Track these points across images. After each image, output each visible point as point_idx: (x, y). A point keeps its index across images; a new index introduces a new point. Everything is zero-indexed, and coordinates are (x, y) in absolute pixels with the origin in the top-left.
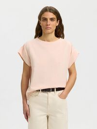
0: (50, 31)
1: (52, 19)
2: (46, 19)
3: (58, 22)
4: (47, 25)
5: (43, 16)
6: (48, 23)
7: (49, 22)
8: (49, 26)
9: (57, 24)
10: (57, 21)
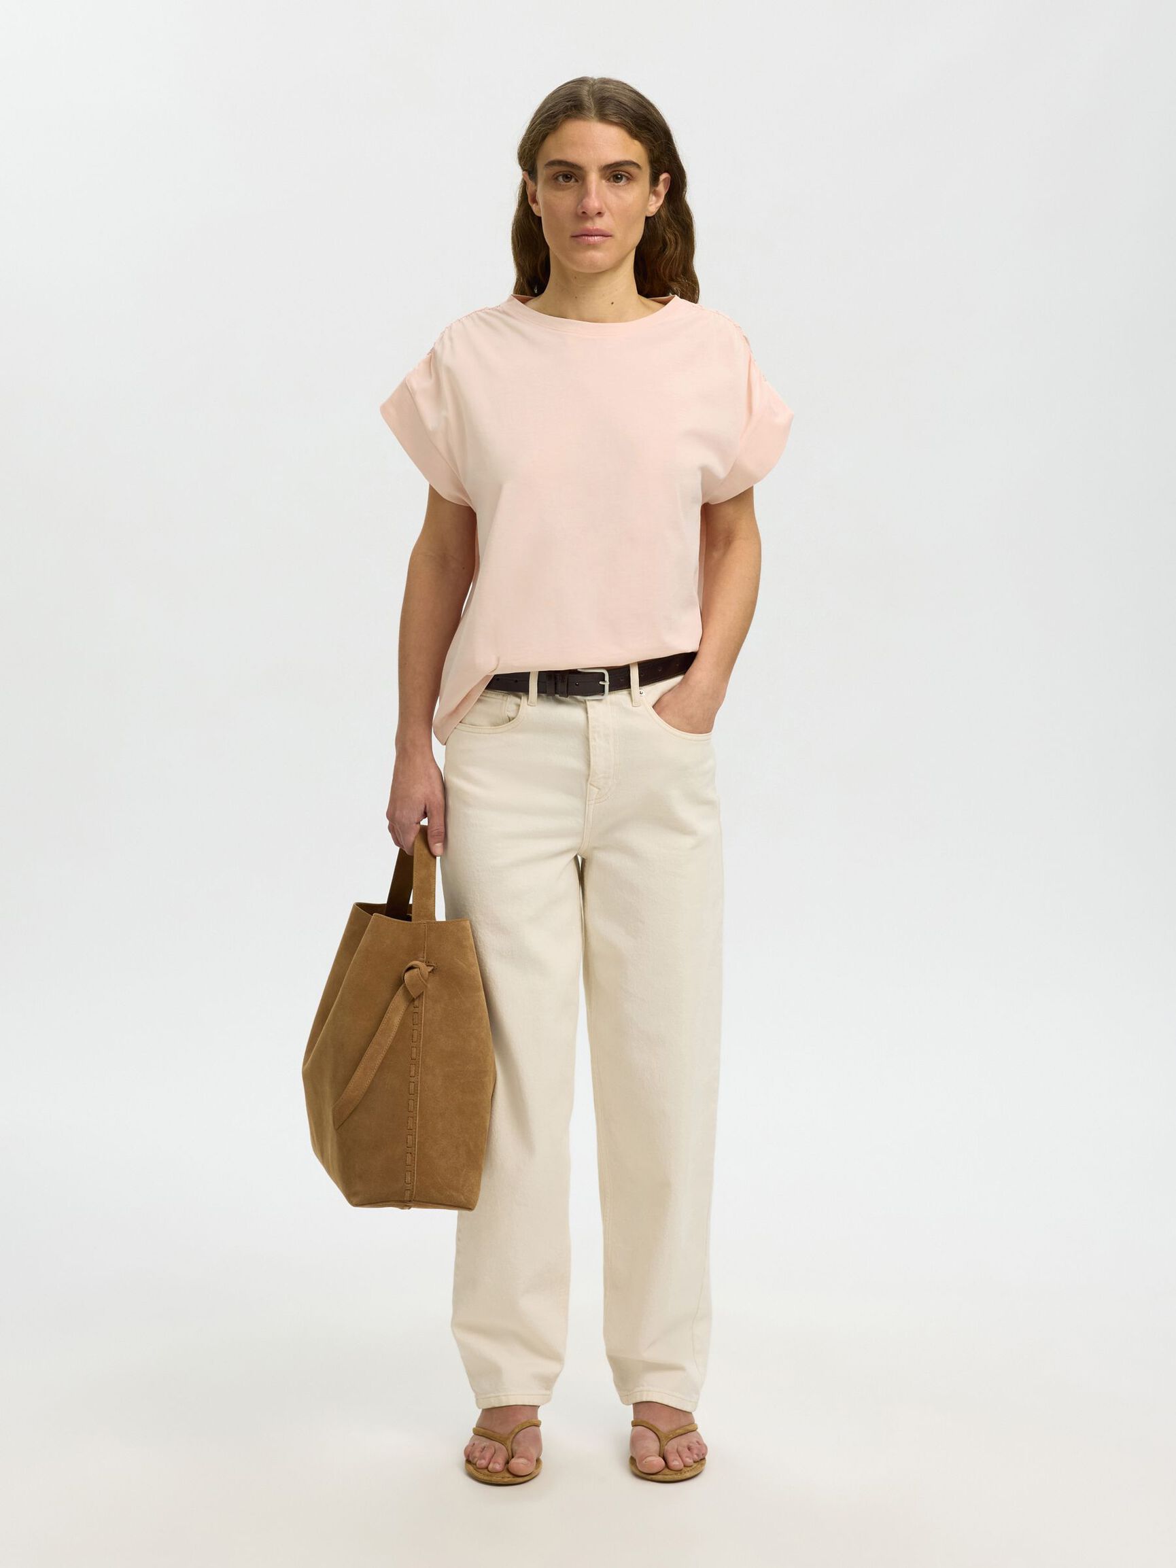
0: (600, 256)
1: (616, 173)
2: (571, 174)
3: (662, 189)
4: (584, 216)
5: (554, 150)
6: (593, 203)
7: (598, 191)
8: (599, 224)
9: (654, 205)
10: (654, 180)
